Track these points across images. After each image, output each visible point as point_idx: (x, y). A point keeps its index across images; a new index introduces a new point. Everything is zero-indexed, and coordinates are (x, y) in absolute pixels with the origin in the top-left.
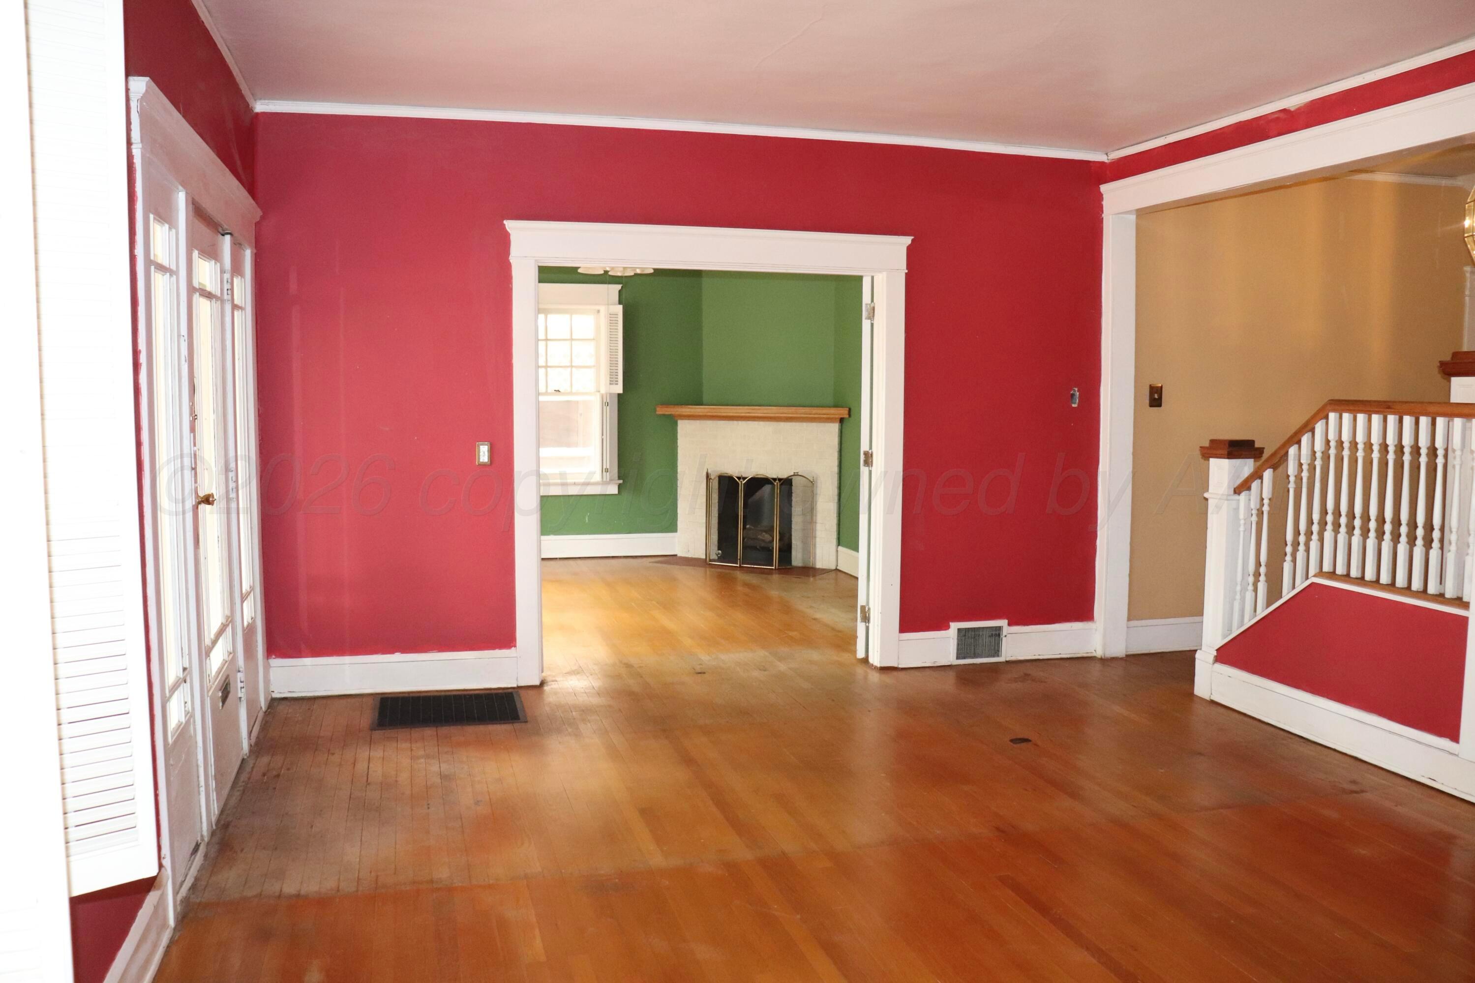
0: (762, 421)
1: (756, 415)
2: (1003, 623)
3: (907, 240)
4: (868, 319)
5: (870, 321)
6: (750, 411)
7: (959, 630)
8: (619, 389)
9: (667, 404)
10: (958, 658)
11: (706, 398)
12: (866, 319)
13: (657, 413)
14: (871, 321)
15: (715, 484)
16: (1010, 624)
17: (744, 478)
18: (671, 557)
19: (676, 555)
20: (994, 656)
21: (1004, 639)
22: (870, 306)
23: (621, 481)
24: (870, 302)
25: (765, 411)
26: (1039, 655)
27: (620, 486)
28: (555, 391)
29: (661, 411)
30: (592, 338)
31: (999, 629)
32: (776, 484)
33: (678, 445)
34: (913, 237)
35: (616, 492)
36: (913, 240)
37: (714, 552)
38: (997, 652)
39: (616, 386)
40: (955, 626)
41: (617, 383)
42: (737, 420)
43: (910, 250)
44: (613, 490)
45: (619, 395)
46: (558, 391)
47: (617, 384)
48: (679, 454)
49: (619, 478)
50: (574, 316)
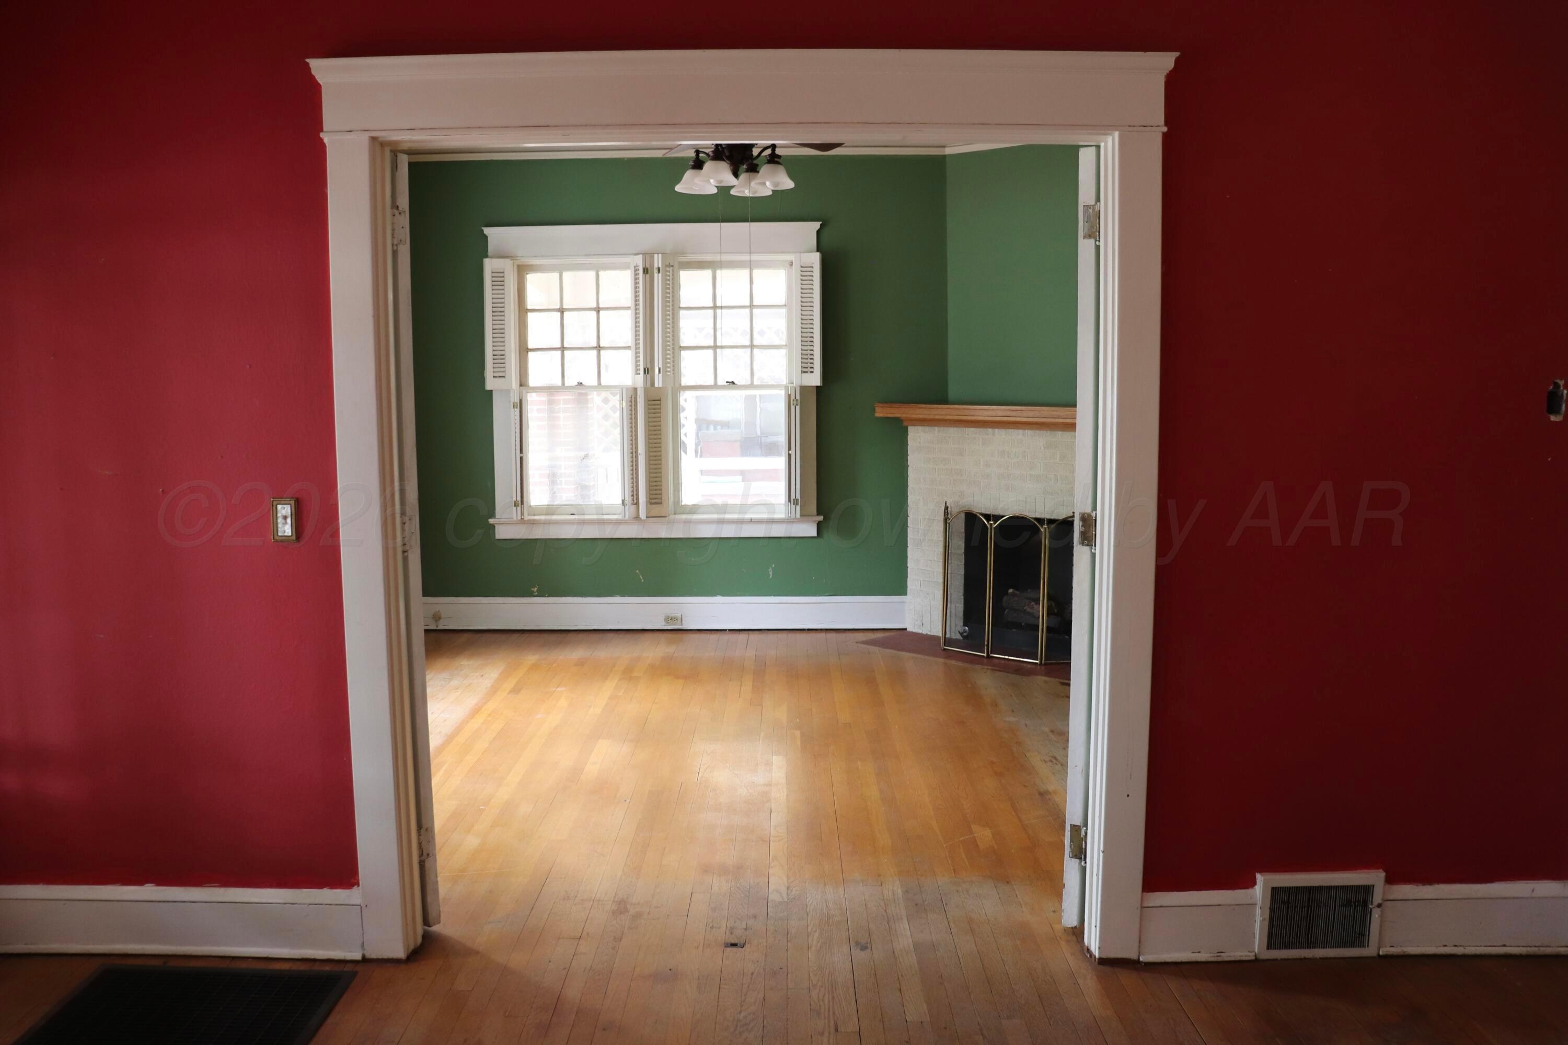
0: (1028, 429)
1: (1018, 419)
2: (1374, 878)
3: (1166, 61)
4: (1090, 236)
5: (1092, 241)
6: (1008, 413)
7: (1275, 891)
8: (815, 379)
9: (889, 401)
10: (1269, 947)
11: (952, 393)
12: (1084, 237)
13: (877, 415)
14: (1096, 241)
15: (960, 525)
16: (1391, 880)
17: (996, 518)
18: (898, 632)
19: (906, 629)
20: (1351, 945)
21: (1376, 914)
22: (1094, 209)
23: (821, 518)
24: (1093, 203)
25: (1031, 414)
26: (1455, 946)
27: (819, 525)
28: (727, 382)
29: (881, 412)
30: (783, 303)
31: (1367, 890)
32: (1042, 530)
33: (909, 463)
34: (1177, 54)
35: (815, 534)
36: (1177, 61)
37: (957, 628)
38: (1359, 937)
39: (812, 374)
40: (1263, 883)
41: (812, 370)
42: (992, 427)
43: (1172, 81)
44: (809, 530)
45: (817, 387)
46: (733, 383)
47: (813, 372)
48: (909, 478)
49: (819, 514)
50: (756, 272)
